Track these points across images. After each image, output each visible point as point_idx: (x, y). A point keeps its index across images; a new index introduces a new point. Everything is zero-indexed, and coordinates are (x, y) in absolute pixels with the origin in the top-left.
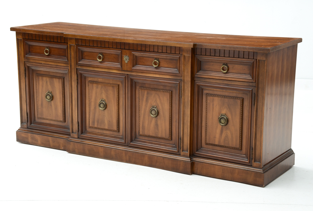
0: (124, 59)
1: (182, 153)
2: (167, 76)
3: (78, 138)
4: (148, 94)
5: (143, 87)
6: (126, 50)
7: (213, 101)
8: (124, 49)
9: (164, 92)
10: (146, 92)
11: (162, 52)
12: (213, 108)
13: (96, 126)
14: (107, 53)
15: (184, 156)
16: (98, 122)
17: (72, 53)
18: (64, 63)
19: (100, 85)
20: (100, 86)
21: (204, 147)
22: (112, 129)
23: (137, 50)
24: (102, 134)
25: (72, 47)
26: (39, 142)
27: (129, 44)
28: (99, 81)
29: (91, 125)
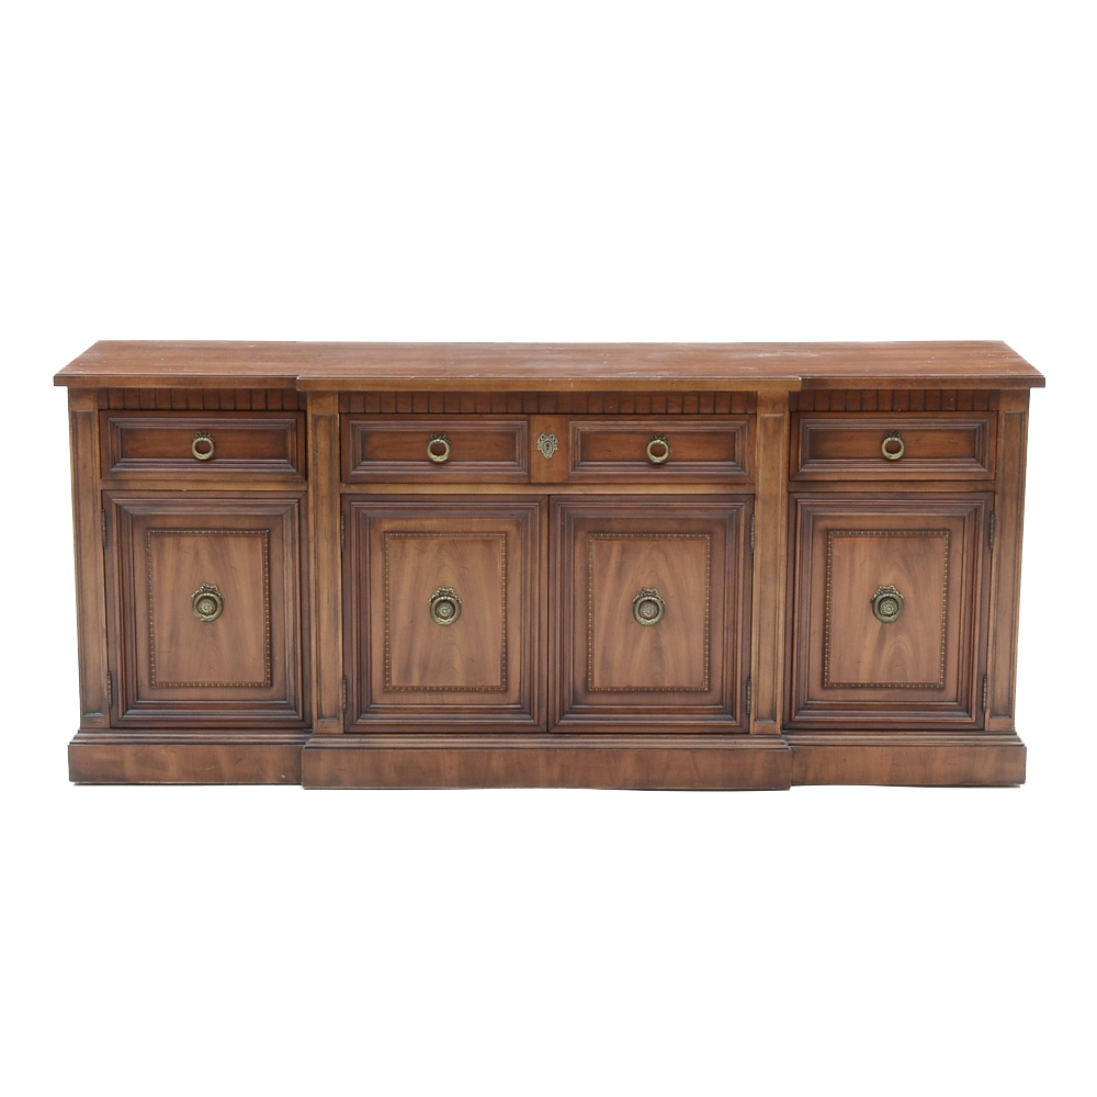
0: (540, 444)
1: (754, 727)
2: (701, 486)
3: (346, 733)
4: (623, 551)
5: (604, 532)
6: (547, 418)
7: (852, 551)
8: (539, 413)
9: (683, 539)
10: (616, 547)
11: (683, 413)
12: (852, 573)
13: (415, 682)
14: (466, 433)
15: (762, 734)
16: (424, 667)
17: (323, 444)
18: (282, 482)
19: (435, 541)
20: (433, 544)
21: (816, 698)
22: (480, 684)
23: (588, 414)
24: (439, 709)
25: (322, 423)
26: (173, 770)
27: (555, 395)
28: (426, 529)
29: (394, 683)
